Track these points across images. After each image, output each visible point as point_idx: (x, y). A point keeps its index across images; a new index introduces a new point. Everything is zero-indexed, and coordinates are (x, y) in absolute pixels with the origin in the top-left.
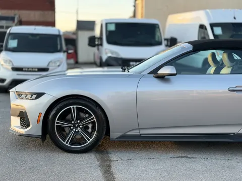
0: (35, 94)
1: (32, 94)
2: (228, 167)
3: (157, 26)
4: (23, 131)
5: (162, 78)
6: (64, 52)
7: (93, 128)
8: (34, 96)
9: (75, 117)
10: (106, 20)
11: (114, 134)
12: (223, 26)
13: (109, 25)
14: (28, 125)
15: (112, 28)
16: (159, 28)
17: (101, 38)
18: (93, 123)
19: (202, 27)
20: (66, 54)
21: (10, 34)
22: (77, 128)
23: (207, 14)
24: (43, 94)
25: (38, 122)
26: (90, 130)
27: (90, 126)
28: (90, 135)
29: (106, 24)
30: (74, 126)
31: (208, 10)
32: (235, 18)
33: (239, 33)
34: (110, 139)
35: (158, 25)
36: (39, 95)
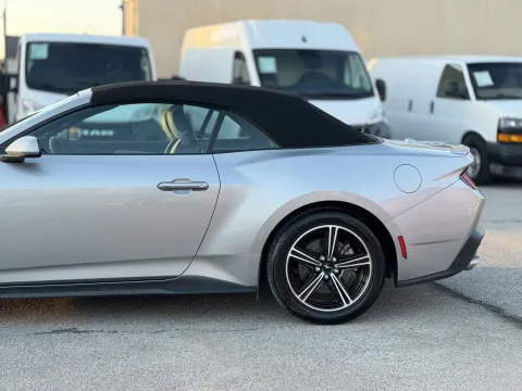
2: (144, 348)
3: (144, 53)
10: (28, 35)
12: (280, 55)
13: (33, 47)
15: (41, 53)
16: (147, 55)
17: (17, 77)
23: (249, 29)
29: (29, 45)
31: (252, 22)
32: (304, 40)
33: (319, 71)
35: (145, 50)
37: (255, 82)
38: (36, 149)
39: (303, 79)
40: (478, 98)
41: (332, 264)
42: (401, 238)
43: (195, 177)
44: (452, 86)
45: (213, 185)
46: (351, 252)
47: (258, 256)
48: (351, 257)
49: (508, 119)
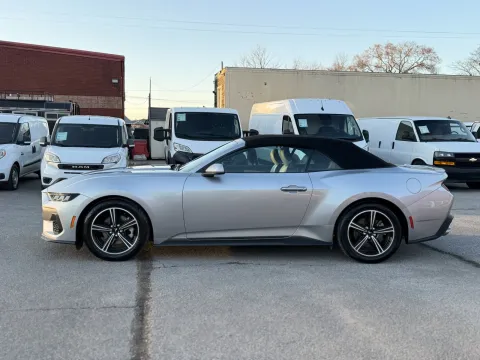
0: (69, 195)
1: (66, 195)
3: (236, 117)
4: (56, 237)
5: (211, 177)
6: (124, 146)
7: (135, 233)
8: (68, 197)
9: (114, 220)
11: (158, 239)
12: (309, 117)
13: (178, 115)
14: (60, 231)
15: (182, 118)
16: (237, 119)
17: (170, 131)
18: (135, 226)
19: (286, 118)
20: (127, 148)
21: (59, 125)
22: (116, 233)
23: (292, 104)
24: (78, 195)
25: (72, 225)
26: (131, 235)
27: (132, 230)
28: (132, 240)
29: (176, 114)
30: (113, 231)
31: (293, 100)
32: (322, 109)
34: (152, 244)
36: (73, 196)
37: (296, 132)
38: (222, 170)
39: (320, 130)
40: (421, 140)
41: (372, 231)
42: (411, 218)
43: (299, 184)
44: (405, 133)
45: (309, 188)
46: (382, 225)
47: (333, 226)
48: (382, 228)
49: (439, 152)
